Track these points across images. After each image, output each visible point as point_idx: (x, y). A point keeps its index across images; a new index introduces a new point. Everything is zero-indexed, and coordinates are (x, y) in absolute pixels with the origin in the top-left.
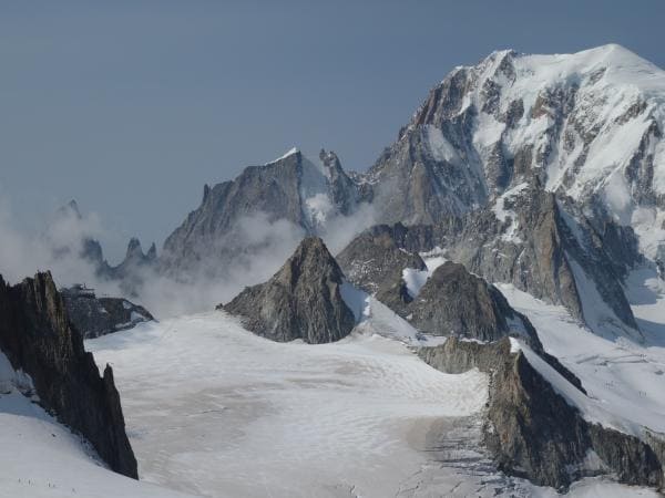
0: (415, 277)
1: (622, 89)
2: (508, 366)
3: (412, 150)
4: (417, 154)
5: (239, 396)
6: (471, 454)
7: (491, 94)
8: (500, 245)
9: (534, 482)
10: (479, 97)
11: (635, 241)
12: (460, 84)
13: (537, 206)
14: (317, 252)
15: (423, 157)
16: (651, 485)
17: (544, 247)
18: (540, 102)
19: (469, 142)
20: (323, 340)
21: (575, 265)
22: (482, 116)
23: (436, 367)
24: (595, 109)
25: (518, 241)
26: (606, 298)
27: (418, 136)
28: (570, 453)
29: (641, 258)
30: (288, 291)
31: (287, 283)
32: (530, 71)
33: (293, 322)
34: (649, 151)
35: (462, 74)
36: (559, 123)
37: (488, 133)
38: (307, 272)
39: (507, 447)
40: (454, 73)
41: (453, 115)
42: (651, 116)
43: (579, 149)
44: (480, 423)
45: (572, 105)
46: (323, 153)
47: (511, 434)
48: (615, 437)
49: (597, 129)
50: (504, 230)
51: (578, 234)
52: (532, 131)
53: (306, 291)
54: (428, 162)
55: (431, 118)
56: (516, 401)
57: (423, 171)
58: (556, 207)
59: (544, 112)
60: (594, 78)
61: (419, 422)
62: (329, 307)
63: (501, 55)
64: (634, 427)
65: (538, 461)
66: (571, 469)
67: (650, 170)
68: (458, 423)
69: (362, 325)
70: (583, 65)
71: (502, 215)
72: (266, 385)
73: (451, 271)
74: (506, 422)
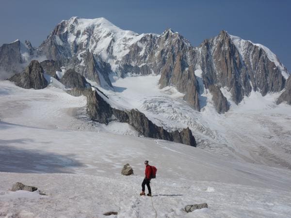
0: (59, 74)
1: (105, 29)
2: (92, 94)
3: (51, 42)
4: (53, 43)
5: (18, 103)
6: (84, 116)
7: (72, 28)
8: (79, 66)
9: (100, 123)
10: (69, 29)
11: (110, 67)
12: (64, 25)
13: (88, 56)
14: (36, 64)
15: (55, 44)
16: (127, 122)
17: (91, 67)
18: (85, 31)
19: (67, 40)
20: (39, 88)
21: (98, 72)
22: (70, 34)
23: (72, 95)
24: (99, 34)
25: (84, 65)
26: (106, 80)
27: (53, 38)
28: (108, 115)
29: (112, 71)
30: (28, 75)
31: (28, 73)
32: (82, 23)
33: (30, 83)
34: (112, 45)
35: (64, 22)
36: (90, 37)
37: (72, 38)
38: (34, 70)
39: (93, 115)
40: (62, 22)
41: (62, 33)
42: (112, 36)
43: (95, 44)
44: (86, 108)
45: (93, 32)
46: (26, 41)
47: (94, 111)
48: (119, 111)
49: (99, 39)
50: (80, 63)
51: (99, 64)
52: (83, 39)
53: (34, 75)
54: (56, 45)
55: (56, 33)
56: (95, 102)
57: (55, 48)
58: (93, 57)
59: (86, 34)
60: (98, 26)
61: (70, 109)
62: (41, 79)
63: (75, 18)
64: (123, 108)
65: (101, 117)
66: (108, 119)
67: (112, 50)
68: (80, 109)
69: (50, 85)
70: (96, 22)
71: (80, 58)
72: (26, 100)
73: (71, 71)
74: (93, 108)
